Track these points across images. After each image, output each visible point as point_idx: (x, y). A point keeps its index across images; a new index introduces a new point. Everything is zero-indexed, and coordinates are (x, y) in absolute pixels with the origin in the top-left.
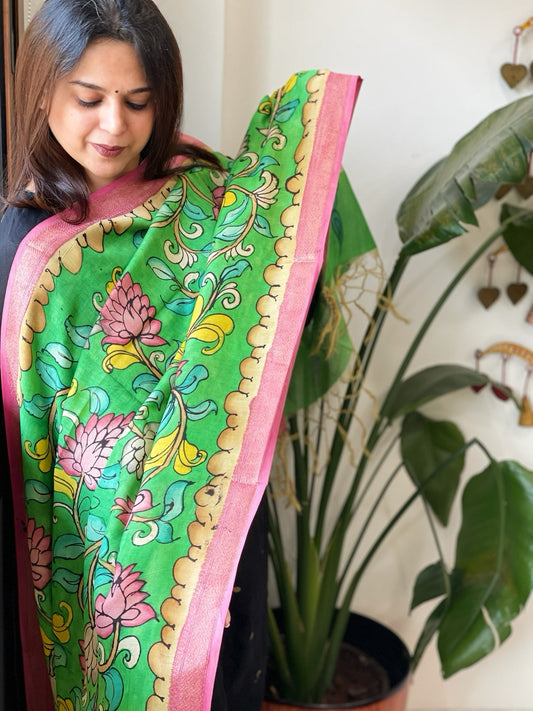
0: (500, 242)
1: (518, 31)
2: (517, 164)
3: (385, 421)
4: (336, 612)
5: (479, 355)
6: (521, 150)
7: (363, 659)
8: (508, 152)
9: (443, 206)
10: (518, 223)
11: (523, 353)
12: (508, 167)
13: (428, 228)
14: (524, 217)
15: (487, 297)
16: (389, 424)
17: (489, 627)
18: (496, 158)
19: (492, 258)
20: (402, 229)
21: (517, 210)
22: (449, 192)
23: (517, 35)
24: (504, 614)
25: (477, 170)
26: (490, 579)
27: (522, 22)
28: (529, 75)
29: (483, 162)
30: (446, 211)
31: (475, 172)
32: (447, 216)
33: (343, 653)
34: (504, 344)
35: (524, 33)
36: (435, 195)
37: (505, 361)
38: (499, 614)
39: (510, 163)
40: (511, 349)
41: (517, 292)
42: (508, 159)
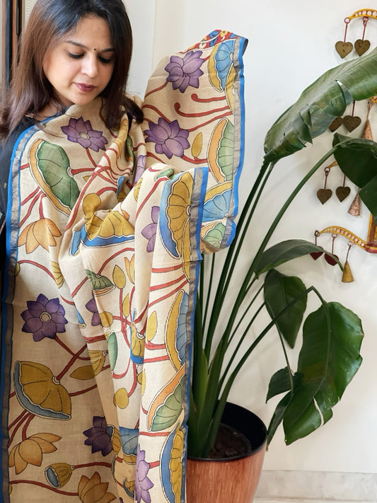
0: (332, 159)
1: (347, 20)
2: (338, 103)
3: (254, 275)
4: (218, 402)
5: (317, 234)
6: (341, 95)
7: (235, 433)
8: (333, 95)
9: (291, 130)
10: (344, 146)
11: (346, 233)
12: (332, 105)
13: (280, 144)
14: (349, 142)
15: (324, 195)
16: (257, 278)
17: (318, 411)
18: (325, 99)
19: (328, 170)
20: (266, 146)
21: (344, 138)
22: (295, 121)
23: (347, 23)
24: (327, 402)
25: (313, 107)
26: (320, 380)
27: (350, 15)
28: (354, 49)
29: (317, 101)
30: (292, 133)
31: (311, 108)
32: (294, 136)
33: (221, 429)
34: (333, 227)
35: (351, 21)
36: (288, 124)
37: (334, 238)
38: (324, 403)
39: (334, 102)
40: (338, 231)
41: (343, 193)
42: (333, 99)
